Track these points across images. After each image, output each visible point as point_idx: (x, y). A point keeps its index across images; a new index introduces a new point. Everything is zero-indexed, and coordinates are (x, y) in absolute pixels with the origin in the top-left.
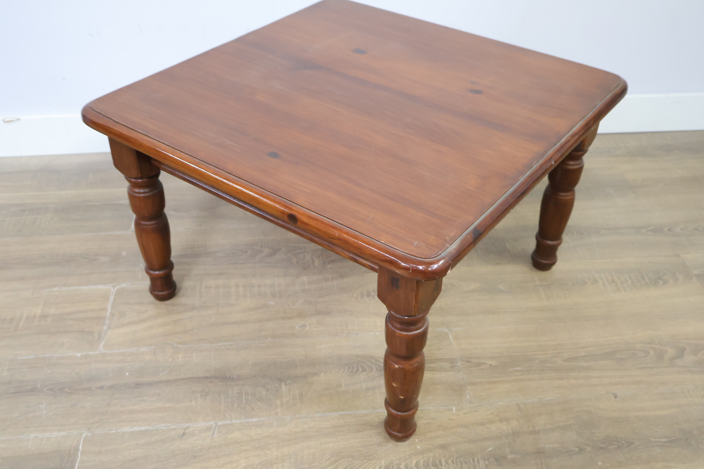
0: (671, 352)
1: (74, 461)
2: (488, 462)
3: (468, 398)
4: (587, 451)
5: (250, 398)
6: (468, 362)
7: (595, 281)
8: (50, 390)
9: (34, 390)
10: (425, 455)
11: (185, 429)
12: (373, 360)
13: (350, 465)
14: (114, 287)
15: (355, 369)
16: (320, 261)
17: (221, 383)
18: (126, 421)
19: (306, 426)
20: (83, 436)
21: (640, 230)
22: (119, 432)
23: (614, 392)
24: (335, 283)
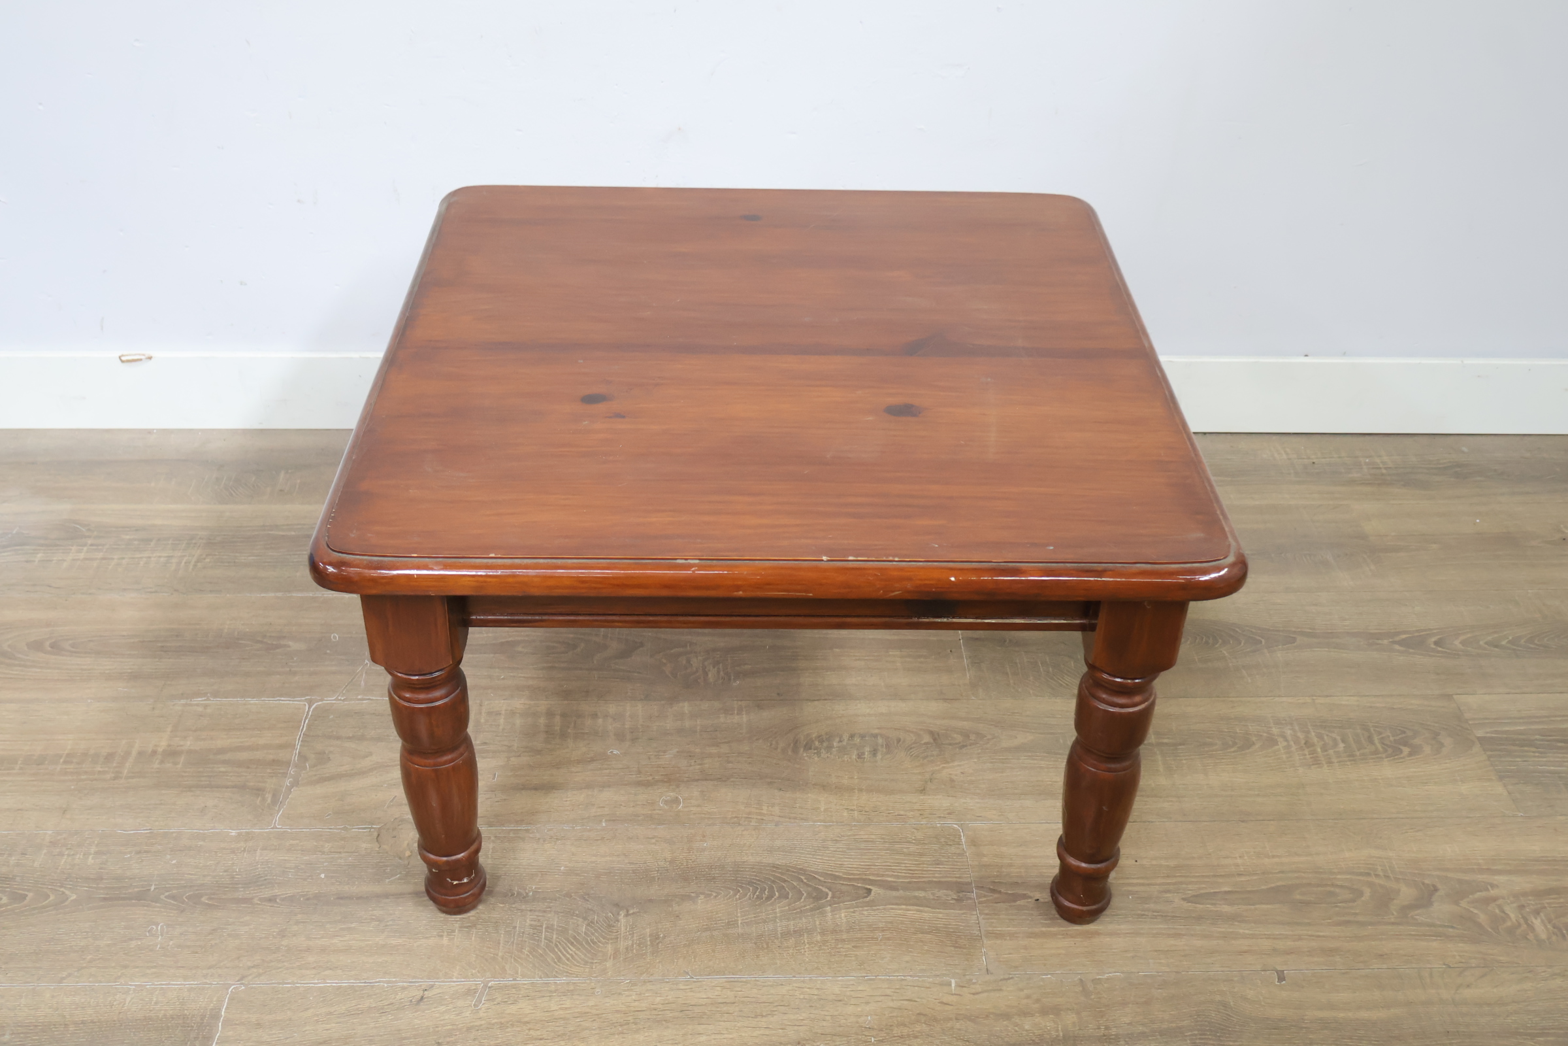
0: (1407, 893)
1: (210, 1038)
3: (985, 962)
5: (555, 936)
6: (993, 891)
7: (1271, 741)
8: (173, 897)
9: (142, 897)
11: (425, 990)
12: (803, 877)
14: (310, 703)
15: (767, 892)
16: (718, 672)
17: (501, 905)
18: (314, 968)
19: (658, 999)
20: (230, 990)
21: (1380, 642)
22: (298, 987)
23: (1279, 968)
24: (745, 718)
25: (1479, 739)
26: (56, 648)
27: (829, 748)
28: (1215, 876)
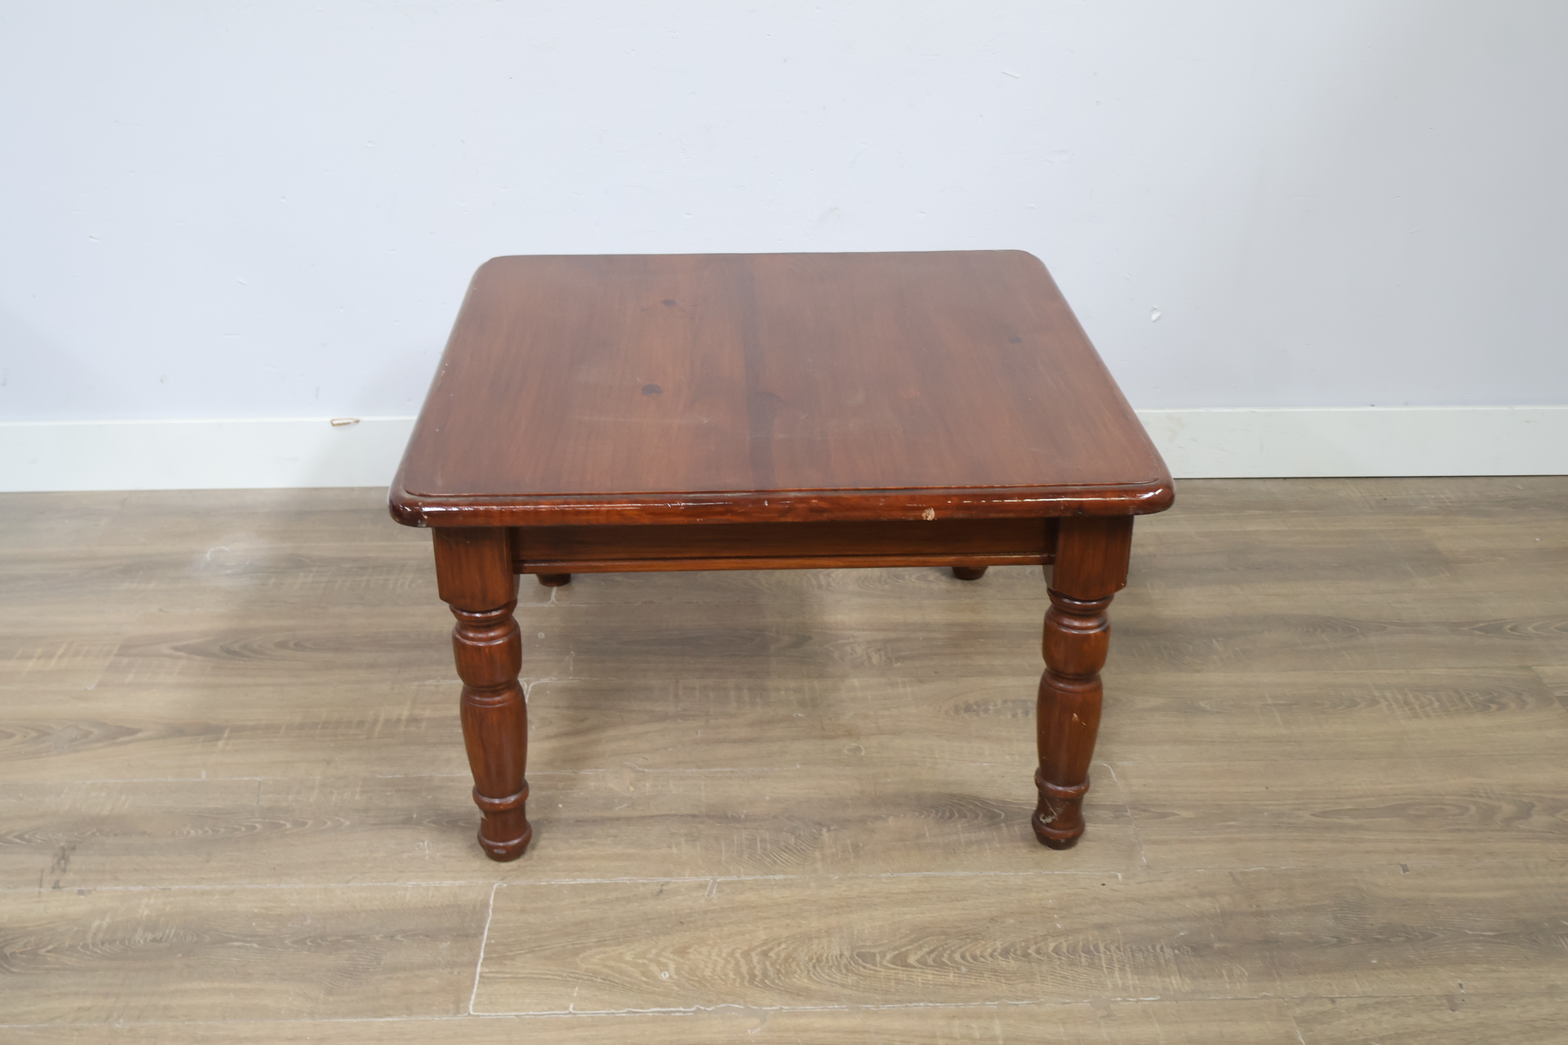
0: (1507, 809)
1: (484, 920)
2: (1179, 951)
3: (1145, 861)
4: (1352, 943)
5: (769, 846)
6: (1145, 811)
7: (1374, 702)
8: (434, 822)
9: (407, 822)
10: (1070, 938)
11: (662, 885)
12: (977, 803)
13: (942, 946)
14: (529, 682)
15: (948, 814)
16: (880, 655)
17: (718, 825)
18: (564, 871)
19: (865, 890)
20: (495, 887)
21: (1460, 628)
22: (553, 885)
23: (1402, 863)
24: (909, 689)
25: (1560, 699)
26: (299, 646)
27: (986, 711)
28: (1337, 798)
